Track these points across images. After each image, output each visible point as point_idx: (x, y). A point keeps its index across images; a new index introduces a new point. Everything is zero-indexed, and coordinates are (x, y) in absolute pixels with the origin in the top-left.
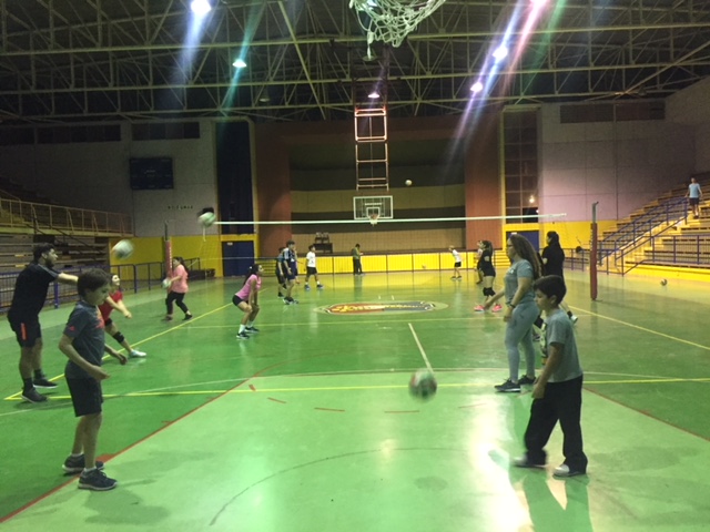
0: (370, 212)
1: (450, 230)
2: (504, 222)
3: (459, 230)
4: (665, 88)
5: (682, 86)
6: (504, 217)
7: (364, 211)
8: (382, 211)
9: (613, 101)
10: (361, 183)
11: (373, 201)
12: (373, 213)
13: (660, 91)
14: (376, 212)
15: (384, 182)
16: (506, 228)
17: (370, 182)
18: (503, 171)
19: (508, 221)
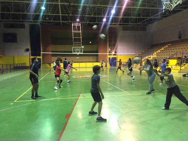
0: (77, 51)
1: (93, 57)
2: (108, 55)
3: (96, 57)
4: (147, 23)
5: (150, 23)
6: (108, 54)
7: (75, 51)
8: (80, 51)
9: (134, 26)
10: (74, 43)
11: (78, 48)
12: (78, 52)
13: (146, 24)
14: (79, 51)
15: (80, 43)
16: (109, 56)
17: (77, 43)
18: (108, 42)
19: (109, 55)
